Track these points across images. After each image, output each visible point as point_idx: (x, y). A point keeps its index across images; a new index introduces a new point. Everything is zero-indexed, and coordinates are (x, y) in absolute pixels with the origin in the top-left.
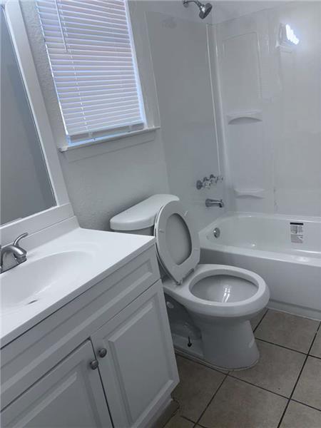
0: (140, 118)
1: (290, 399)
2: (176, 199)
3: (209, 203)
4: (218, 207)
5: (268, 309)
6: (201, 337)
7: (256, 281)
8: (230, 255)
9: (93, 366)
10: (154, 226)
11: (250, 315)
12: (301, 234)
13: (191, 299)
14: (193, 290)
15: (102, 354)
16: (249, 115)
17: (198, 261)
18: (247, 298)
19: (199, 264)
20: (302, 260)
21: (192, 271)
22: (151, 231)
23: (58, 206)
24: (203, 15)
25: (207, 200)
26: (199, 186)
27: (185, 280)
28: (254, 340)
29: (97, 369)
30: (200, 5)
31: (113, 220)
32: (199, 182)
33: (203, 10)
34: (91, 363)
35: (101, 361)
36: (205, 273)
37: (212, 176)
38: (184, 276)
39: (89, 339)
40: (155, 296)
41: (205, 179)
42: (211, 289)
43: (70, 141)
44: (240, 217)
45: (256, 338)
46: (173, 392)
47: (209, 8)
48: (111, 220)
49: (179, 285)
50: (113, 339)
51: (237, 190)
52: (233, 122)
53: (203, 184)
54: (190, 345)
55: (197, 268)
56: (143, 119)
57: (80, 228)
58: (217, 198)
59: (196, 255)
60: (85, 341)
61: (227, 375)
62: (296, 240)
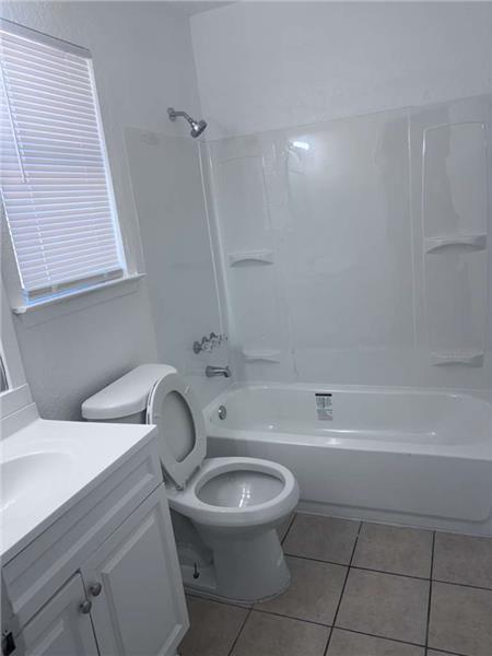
0: (117, 263)
1: (332, 627)
2: (173, 370)
3: (210, 372)
4: (223, 377)
5: (296, 514)
6: (212, 562)
7: (281, 475)
8: (244, 442)
9: (85, 609)
10: (145, 410)
11: (276, 521)
12: (330, 408)
13: (199, 508)
14: (200, 494)
15: (94, 591)
16: (257, 257)
17: (205, 454)
18: (272, 499)
19: (206, 458)
20: (333, 443)
21: (198, 469)
22: (142, 418)
23: (10, 391)
24: (196, 134)
25: (208, 368)
26: (197, 349)
27: (188, 482)
28: (282, 556)
29: (88, 615)
30: (191, 121)
31: (86, 405)
32: (196, 343)
33: (196, 128)
34: (81, 606)
35: (95, 600)
36: (214, 470)
37: (213, 335)
38: (187, 477)
39: (78, 572)
40: (158, 505)
41: (205, 340)
42: (224, 492)
43: (27, 298)
44: (251, 388)
45: (285, 555)
46: (180, 645)
47: (203, 127)
48: (83, 405)
49: (180, 490)
50: (108, 569)
51: (245, 352)
52: (236, 264)
53: (203, 347)
54: (196, 576)
55: (203, 464)
56: (121, 263)
57: (41, 420)
58: (221, 364)
59: (201, 447)
60: (74, 575)
61: (251, 609)
62: (324, 416)
